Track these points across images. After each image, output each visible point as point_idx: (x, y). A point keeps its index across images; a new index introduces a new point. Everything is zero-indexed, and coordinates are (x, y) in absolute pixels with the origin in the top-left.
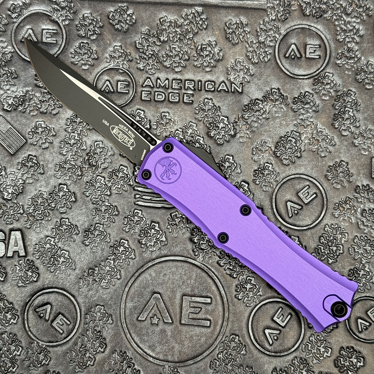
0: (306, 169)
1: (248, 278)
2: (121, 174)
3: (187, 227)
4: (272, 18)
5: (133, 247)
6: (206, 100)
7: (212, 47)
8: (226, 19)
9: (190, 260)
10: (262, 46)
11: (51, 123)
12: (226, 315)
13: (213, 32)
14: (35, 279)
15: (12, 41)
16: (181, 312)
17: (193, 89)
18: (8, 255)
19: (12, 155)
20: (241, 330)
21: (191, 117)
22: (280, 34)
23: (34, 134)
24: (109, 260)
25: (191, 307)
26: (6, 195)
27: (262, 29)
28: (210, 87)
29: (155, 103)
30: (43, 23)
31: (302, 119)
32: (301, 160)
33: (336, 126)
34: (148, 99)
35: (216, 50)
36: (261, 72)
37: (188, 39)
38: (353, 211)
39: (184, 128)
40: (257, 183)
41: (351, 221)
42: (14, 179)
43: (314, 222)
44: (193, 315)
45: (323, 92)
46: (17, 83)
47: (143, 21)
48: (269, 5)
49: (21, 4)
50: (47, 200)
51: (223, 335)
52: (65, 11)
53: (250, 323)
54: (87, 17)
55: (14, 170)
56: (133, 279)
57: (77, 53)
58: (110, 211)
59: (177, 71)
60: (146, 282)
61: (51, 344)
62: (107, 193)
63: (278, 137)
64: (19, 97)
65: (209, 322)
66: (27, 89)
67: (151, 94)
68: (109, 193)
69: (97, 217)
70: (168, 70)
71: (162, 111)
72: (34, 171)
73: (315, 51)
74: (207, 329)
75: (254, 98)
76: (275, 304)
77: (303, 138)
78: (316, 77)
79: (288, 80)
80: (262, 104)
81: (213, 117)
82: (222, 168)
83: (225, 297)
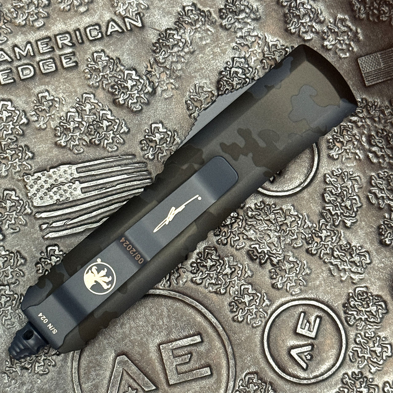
1: (242, 287)
2: (9, 204)
6: (95, 55)
12: (229, 350)
16: (164, 369)
17: (70, 44)
20: (257, 363)
21: (82, 86)
25: (176, 357)
28: (94, 33)
29: (22, 84)
31: (241, 37)
33: (293, 31)
34: (10, 81)
38: (356, 143)
39: (77, 105)
41: (357, 157)
43: (308, 177)
44: (182, 367)
51: (235, 380)
58: (12, 261)
59: (38, 26)
63: (216, 73)
65: (208, 369)
67: (11, 72)
70: (24, 29)
71: (36, 91)
74: (210, 380)
75: (164, 28)
76: (292, 310)
77: (252, 64)
80: (178, 34)
81: (113, 76)
82: (153, 144)
83: (220, 326)
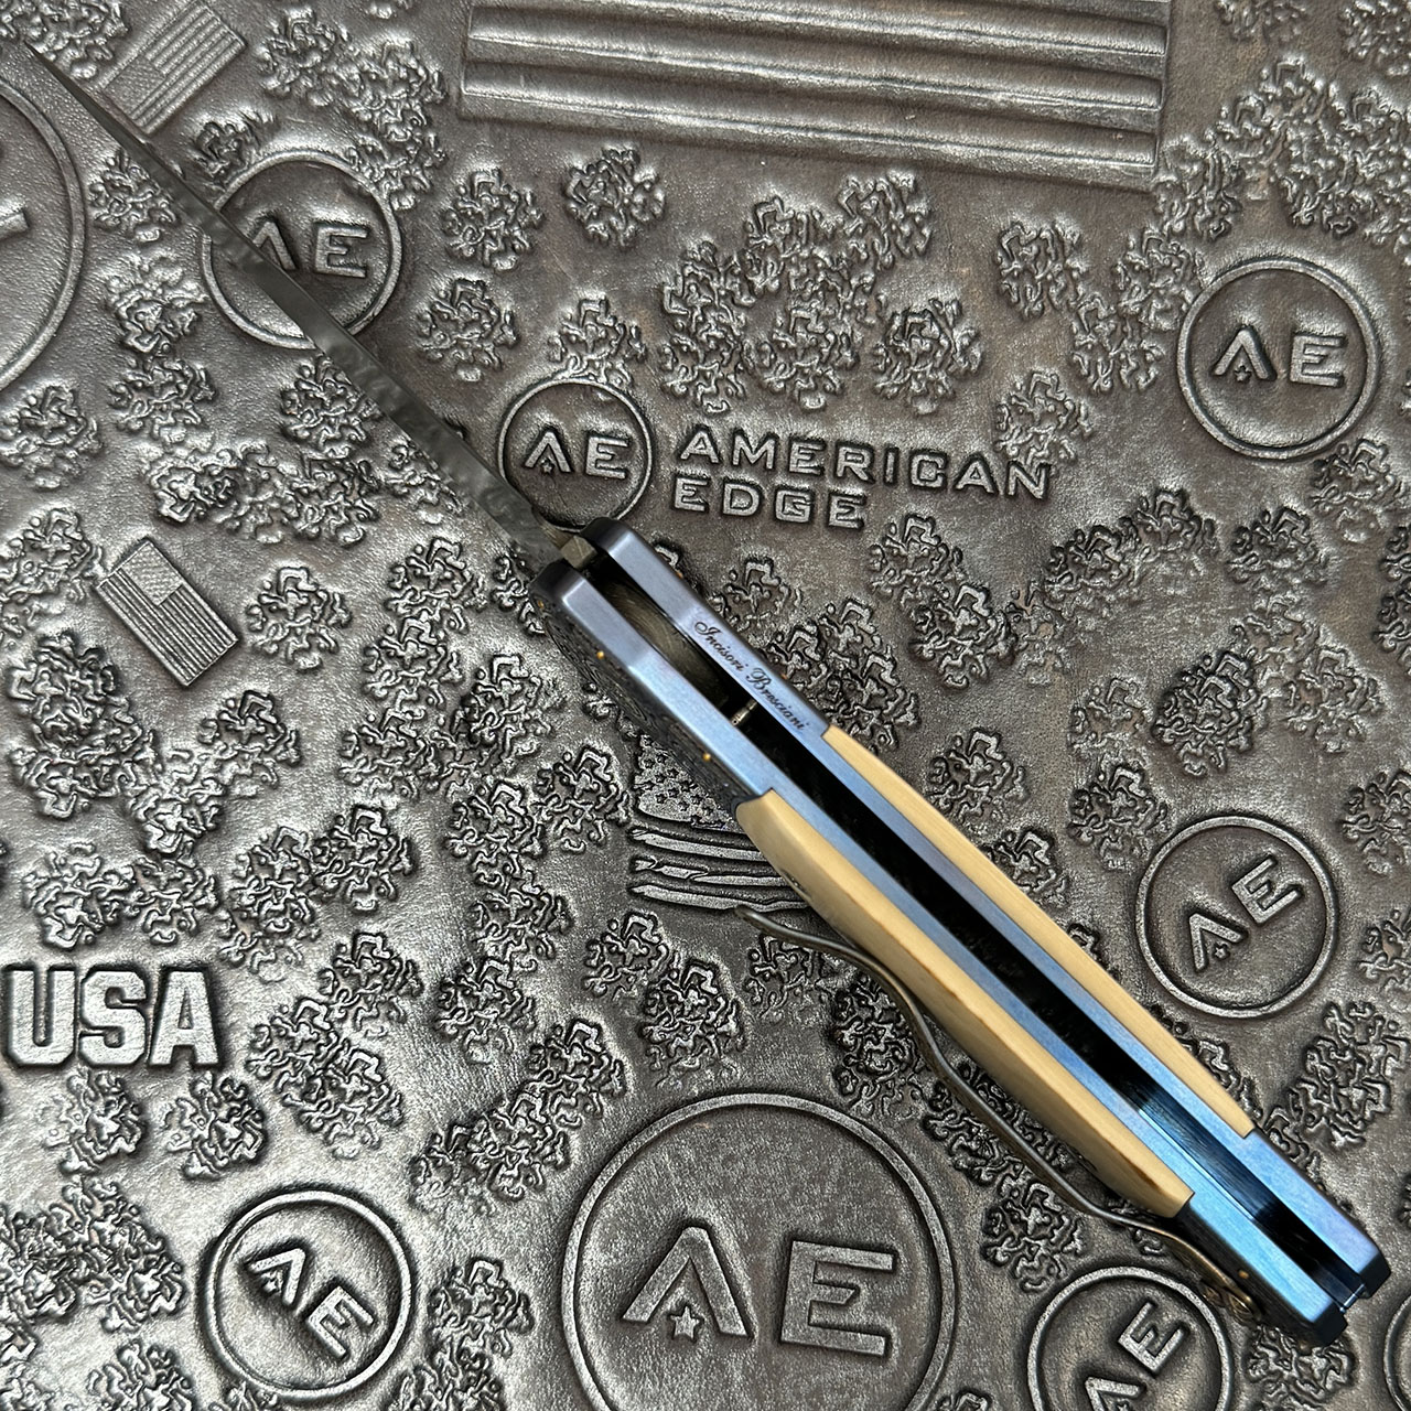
0: (1267, 796)
1: (1033, 1187)
2: (584, 782)
3: (819, 989)
4: (1171, 228)
5: (616, 1053)
6: (911, 523)
7: (943, 324)
8: (1002, 222)
9: (822, 1110)
10: (1128, 328)
11: (333, 579)
12: (948, 1318)
13: (950, 265)
14: (251, 1154)
15: (200, 263)
16: (782, 1301)
17: (865, 477)
18: (156, 1060)
19: (187, 689)
20: (998, 1376)
21: (855, 582)
22: (1199, 290)
23: (270, 616)
24: (526, 1096)
25: (820, 1283)
26: (155, 838)
27: (1131, 265)
28: (929, 473)
29: (720, 523)
30: (319, 201)
31: (1261, 611)
32: (1251, 761)
33: (1388, 644)
34: (695, 507)
35: (959, 336)
36: (1122, 429)
37: (855, 291)
39: (825, 621)
40: (1085, 838)
42: (189, 778)
43: (1286, 994)
44: (825, 1311)
45: (1348, 513)
46: (212, 419)
47: (691, 214)
48: (1163, 178)
49: (241, 126)
50: (306, 862)
51: (934, 1392)
52: (402, 161)
53: (1033, 1353)
54: (485, 185)
55: (191, 745)
56: (612, 1170)
57: (442, 319)
58: (540, 913)
59: (808, 406)
60: (660, 1182)
61: (300, 1394)
62: (529, 848)
63: (1169, 672)
64: (219, 475)
65: (882, 1341)
66: (247, 443)
67: (708, 487)
68: (537, 849)
69: (490, 937)
70: (774, 402)
71: (746, 553)
72: (263, 753)
73: (1326, 357)
74: (875, 1367)
75: (1092, 521)
76: (1127, 1289)
77: (1261, 683)
78: (1324, 457)
79: (1219, 461)
80: (1118, 547)
81: (932, 588)
82: (959, 778)
83: (946, 1253)
